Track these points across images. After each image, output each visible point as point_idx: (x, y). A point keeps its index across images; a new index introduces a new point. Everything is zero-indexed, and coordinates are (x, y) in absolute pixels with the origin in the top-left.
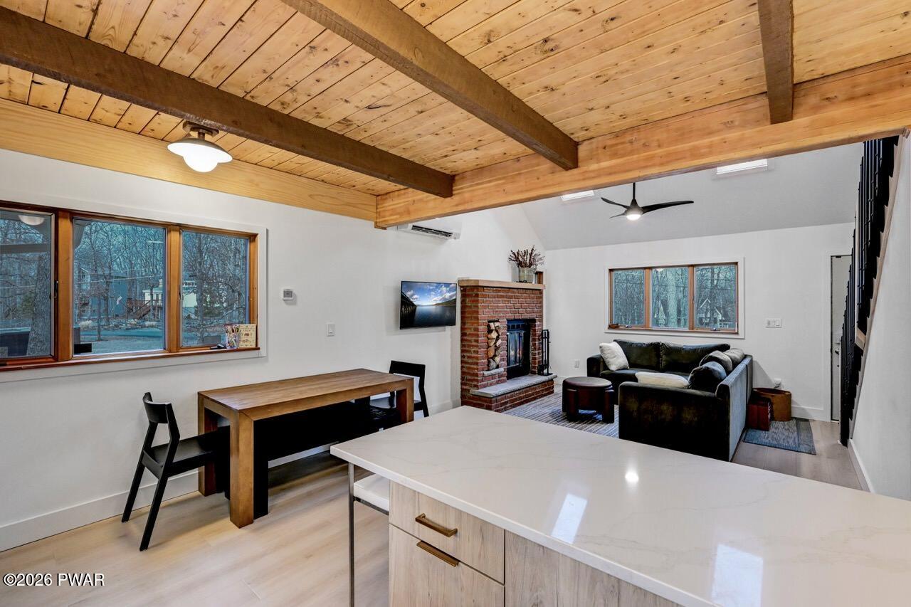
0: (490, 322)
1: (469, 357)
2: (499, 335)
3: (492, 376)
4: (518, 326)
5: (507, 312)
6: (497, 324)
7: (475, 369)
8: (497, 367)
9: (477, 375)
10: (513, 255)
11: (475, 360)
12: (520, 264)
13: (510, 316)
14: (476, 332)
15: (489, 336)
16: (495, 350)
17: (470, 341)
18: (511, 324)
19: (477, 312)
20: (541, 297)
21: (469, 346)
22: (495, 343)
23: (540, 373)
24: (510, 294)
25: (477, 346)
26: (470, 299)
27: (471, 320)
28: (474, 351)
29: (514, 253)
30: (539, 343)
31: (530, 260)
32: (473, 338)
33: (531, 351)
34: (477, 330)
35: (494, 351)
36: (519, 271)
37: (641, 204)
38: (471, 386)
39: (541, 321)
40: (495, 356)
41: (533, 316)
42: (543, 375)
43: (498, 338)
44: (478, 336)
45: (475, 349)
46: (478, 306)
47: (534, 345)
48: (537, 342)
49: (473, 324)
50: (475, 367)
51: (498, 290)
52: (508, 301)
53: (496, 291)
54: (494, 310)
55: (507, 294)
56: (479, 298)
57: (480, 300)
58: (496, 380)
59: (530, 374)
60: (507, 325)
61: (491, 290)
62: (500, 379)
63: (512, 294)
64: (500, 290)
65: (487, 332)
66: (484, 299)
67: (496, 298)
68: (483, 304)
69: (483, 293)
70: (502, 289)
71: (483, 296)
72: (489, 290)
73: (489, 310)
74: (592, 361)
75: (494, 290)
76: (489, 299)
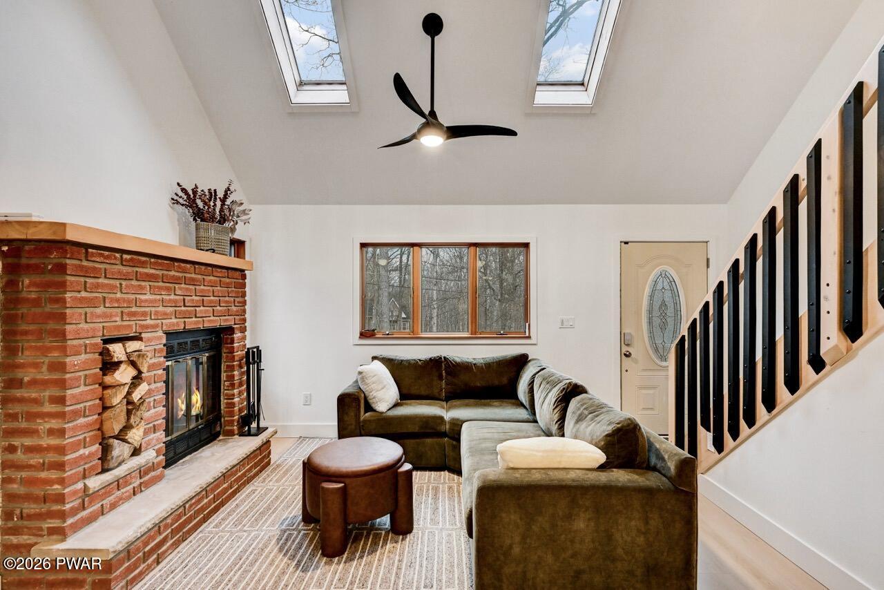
0: (107, 341)
1: (30, 450)
2: (140, 372)
3: (119, 484)
4: (195, 343)
5: (166, 316)
6: (133, 346)
7: (50, 482)
8: (136, 452)
9: (61, 499)
10: (181, 194)
11: (52, 457)
12: (198, 215)
13: (176, 324)
14: (55, 376)
15: (108, 379)
16: (129, 413)
17: (36, 401)
18: (175, 343)
19: (62, 318)
20: (244, 286)
21: (31, 416)
22: (129, 393)
23: (245, 432)
24: (172, 273)
25: (62, 415)
26: (37, 278)
27: (40, 339)
28: (51, 432)
29: (183, 190)
30: (242, 374)
31: (221, 210)
32: (47, 393)
33: (224, 391)
34: (60, 367)
35: (124, 413)
36: (197, 228)
37: (446, 119)
38: (37, 533)
39: (243, 330)
40: (127, 427)
41: (227, 321)
42: (249, 434)
43: (137, 380)
44: (62, 384)
45: (54, 424)
46: (64, 301)
47: (231, 378)
48: (236, 373)
49: (45, 351)
50: (53, 475)
51: (140, 261)
52: (168, 289)
53: (132, 263)
54: (126, 310)
55: (165, 272)
56: (69, 278)
57: (72, 283)
58: (131, 486)
59: (221, 437)
60: (164, 345)
61: (115, 258)
62: (146, 478)
63: (180, 275)
64: (144, 262)
65: (101, 369)
66: (88, 280)
67: (132, 279)
68: (83, 294)
69: (85, 263)
70: (152, 260)
71: (86, 273)
72: (107, 257)
73: (108, 310)
74: (347, 400)
75: (126, 260)
76: (106, 281)
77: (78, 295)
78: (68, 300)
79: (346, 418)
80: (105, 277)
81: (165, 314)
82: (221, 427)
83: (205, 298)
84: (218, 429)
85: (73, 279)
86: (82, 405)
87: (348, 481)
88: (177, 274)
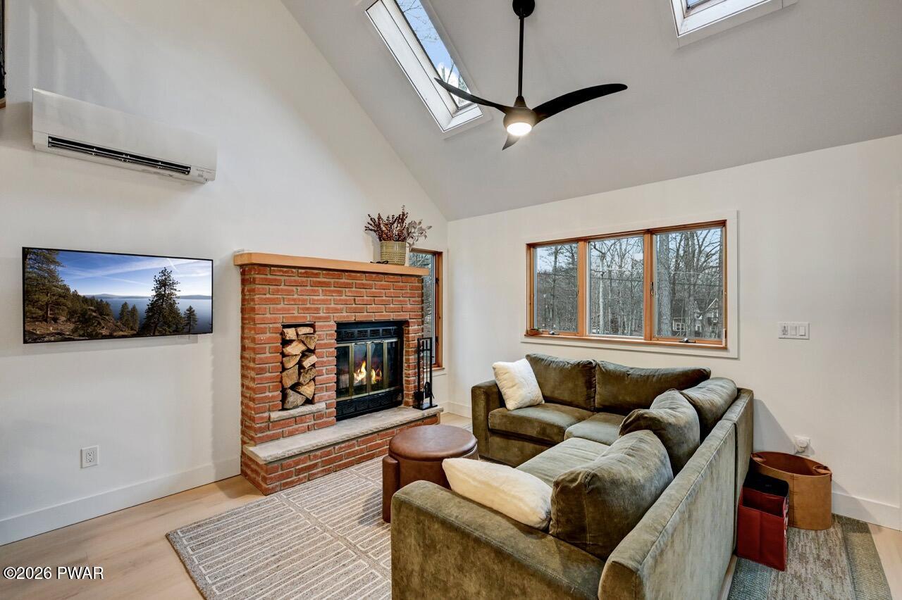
0: (285, 327)
1: (247, 388)
2: (309, 349)
3: (297, 419)
5: (337, 311)
6: (304, 330)
7: (252, 408)
8: (309, 402)
9: (254, 420)
10: (371, 222)
11: (252, 395)
12: (382, 236)
13: (348, 317)
14: (253, 345)
15: (286, 351)
16: (302, 374)
18: (347, 331)
20: (420, 288)
21: (247, 368)
22: (300, 362)
23: (418, 404)
25: (254, 370)
26: (248, 287)
27: (249, 323)
29: (372, 219)
30: (415, 359)
31: (401, 230)
32: (251, 356)
34: (254, 340)
35: (296, 374)
36: (381, 247)
39: (420, 324)
40: (299, 384)
42: (418, 408)
43: (307, 353)
44: (255, 350)
45: (252, 374)
47: (408, 360)
50: (252, 405)
51: (313, 274)
52: (338, 291)
53: (307, 275)
54: (300, 306)
55: (337, 280)
56: (257, 286)
57: (259, 289)
58: (307, 424)
59: (402, 406)
60: (336, 331)
61: (292, 272)
62: (318, 422)
63: (351, 281)
64: (317, 274)
65: (281, 344)
66: (271, 287)
67: (306, 286)
68: (268, 296)
69: (269, 276)
70: (324, 272)
71: (269, 282)
72: (286, 272)
73: (287, 306)
74: (478, 392)
75: (301, 273)
76: (286, 287)
77: (264, 296)
78: (256, 299)
79: (477, 409)
80: (285, 285)
81: (336, 309)
82: (403, 398)
83: (376, 298)
84: (400, 399)
85: (260, 286)
86: (267, 365)
87: (401, 460)
88: (346, 281)
